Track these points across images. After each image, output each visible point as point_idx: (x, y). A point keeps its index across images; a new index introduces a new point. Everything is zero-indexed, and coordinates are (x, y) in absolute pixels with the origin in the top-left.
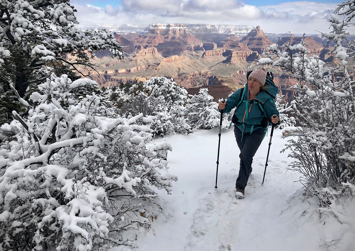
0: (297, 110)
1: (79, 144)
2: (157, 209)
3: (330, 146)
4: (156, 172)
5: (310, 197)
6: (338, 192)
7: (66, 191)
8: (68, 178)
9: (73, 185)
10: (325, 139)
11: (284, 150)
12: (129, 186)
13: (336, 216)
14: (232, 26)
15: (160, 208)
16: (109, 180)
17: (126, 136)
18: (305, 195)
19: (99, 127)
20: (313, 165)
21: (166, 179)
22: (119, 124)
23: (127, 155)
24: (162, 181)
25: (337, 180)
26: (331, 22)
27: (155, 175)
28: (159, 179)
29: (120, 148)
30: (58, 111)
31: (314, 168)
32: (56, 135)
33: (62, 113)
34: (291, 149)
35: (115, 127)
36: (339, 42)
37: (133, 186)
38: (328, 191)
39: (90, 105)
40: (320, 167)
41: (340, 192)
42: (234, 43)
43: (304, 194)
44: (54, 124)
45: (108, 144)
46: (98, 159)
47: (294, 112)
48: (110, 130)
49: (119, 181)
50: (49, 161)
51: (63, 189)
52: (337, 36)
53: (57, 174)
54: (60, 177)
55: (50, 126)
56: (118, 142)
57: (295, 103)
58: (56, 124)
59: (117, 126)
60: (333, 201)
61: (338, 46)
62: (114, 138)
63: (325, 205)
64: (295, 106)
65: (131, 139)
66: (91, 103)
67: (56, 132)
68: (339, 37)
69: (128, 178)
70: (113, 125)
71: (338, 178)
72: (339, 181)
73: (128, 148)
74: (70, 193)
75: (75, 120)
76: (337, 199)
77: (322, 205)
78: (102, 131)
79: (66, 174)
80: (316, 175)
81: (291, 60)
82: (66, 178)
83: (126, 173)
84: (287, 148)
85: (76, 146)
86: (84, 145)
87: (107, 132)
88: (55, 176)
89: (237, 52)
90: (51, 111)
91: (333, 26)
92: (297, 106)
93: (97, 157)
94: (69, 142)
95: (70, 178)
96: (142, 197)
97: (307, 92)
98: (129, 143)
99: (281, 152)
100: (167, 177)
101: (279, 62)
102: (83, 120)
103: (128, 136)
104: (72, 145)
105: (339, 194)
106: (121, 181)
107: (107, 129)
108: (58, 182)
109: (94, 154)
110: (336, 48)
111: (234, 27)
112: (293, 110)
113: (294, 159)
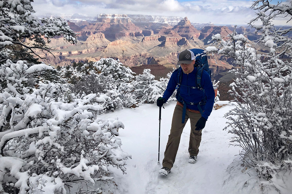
0: (236, 92)
1: (35, 134)
2: (113, 185)
3: (270, 126)
4: (111, 153)
5: (248, 168)
6: (278, 166)
7: (20, 186)
8: (23, 170)
9: (28, 179)
10: (266, 119)
11: (226, 128)
12: (87, 175)
13: (277, 190)
14: (165, 16)
15: (116, 184)
16: (66, 170)
17: (83, 125)
18: (244, 166)
19: (55, 117)
20: (250, 140)
21: (121, 160)
22: (75, 114)
23: (84, 143)
24: (117, 162)
25: (275, 155)
26: (259, 15)
27: (111, 156)
28: (115, 160)
29: (77, 135)
30: (11, 100)
31: (252, 143)
32: (11, 123)
33: (17, 102)
34: (232, 127)
35: (71, 116)
36: (266, 33)
37: (91, 175)
38: (269, 166)
39: (46, 93)
40: (258, 143)
41: (280, 166)
42: (168, 31)
43: (242, 165)
44: (9, 111)
45: (65, 132)
46: (54, 150)
47: (233, 94)
48: (66, 119)
49: (77, 170)
50: (2, 151)
51: (17, 184)
52: (264, 27)
53: (11, 167)
54: (14, 170)
55: (4, 114)
56: (74, 130)
57: (234, 86)
58: (11, 111)
59: (73, 116)
60: (274, 176)
61: (266, 36)
62: (70, 127)
63: (264, 177)
64: (233, 88)
65: (88, 127)
66: (47, 92)
67: (11, 120)
68: (266, 28)
69: (86, 167)
70: (70, 115)
71: (276, 154)
72: (277, 156)
73: (86, 136)
74: (24, 189)
75: (29, 112)
76: (277, 173)
77: (262, 177)
78: (58, 121)
79: (21, 167)
80: (253, 149)
81: (234, 49)
82: (21, 171)
83: (83, 161)
84: (229, 126)
85: (31, 136)
86: (40, 135)
87: (64, 122)
88: (8, 168)
89: (170, 37)
90: (5, 100)
91: (261, 19)
92: (235, 88)
93: (53, 146)
94: (24, 132)
95: (25, 171)
96: (99, 180)
97: (248, 77)
98: (86, 132)
99: (223, 130)
100: (121, 158)
101: (224, 50)
102: (38, 111)
103: (85, 125)
104: (27, 136)
105: (278, 168)
106: (79, 171)
107: (63, 119)
108: (12, 176)
109: (50, 144)
110: (264, 37)
111: (167, 18)
112: (232, 92)
113: (234, 135)
